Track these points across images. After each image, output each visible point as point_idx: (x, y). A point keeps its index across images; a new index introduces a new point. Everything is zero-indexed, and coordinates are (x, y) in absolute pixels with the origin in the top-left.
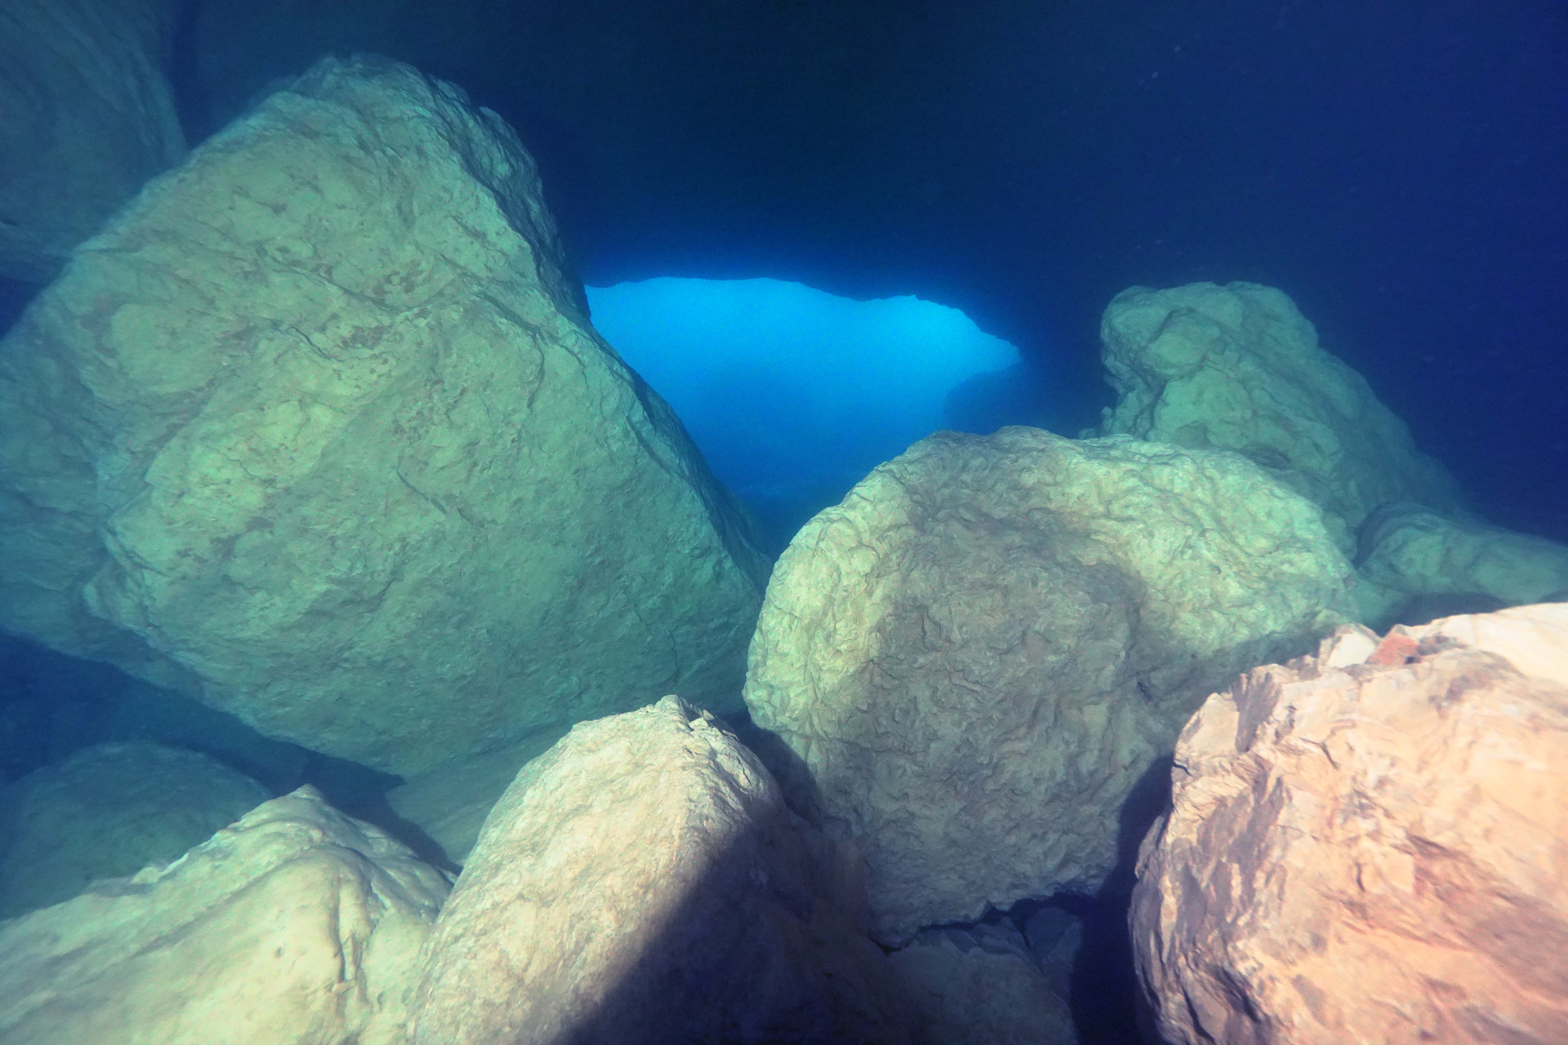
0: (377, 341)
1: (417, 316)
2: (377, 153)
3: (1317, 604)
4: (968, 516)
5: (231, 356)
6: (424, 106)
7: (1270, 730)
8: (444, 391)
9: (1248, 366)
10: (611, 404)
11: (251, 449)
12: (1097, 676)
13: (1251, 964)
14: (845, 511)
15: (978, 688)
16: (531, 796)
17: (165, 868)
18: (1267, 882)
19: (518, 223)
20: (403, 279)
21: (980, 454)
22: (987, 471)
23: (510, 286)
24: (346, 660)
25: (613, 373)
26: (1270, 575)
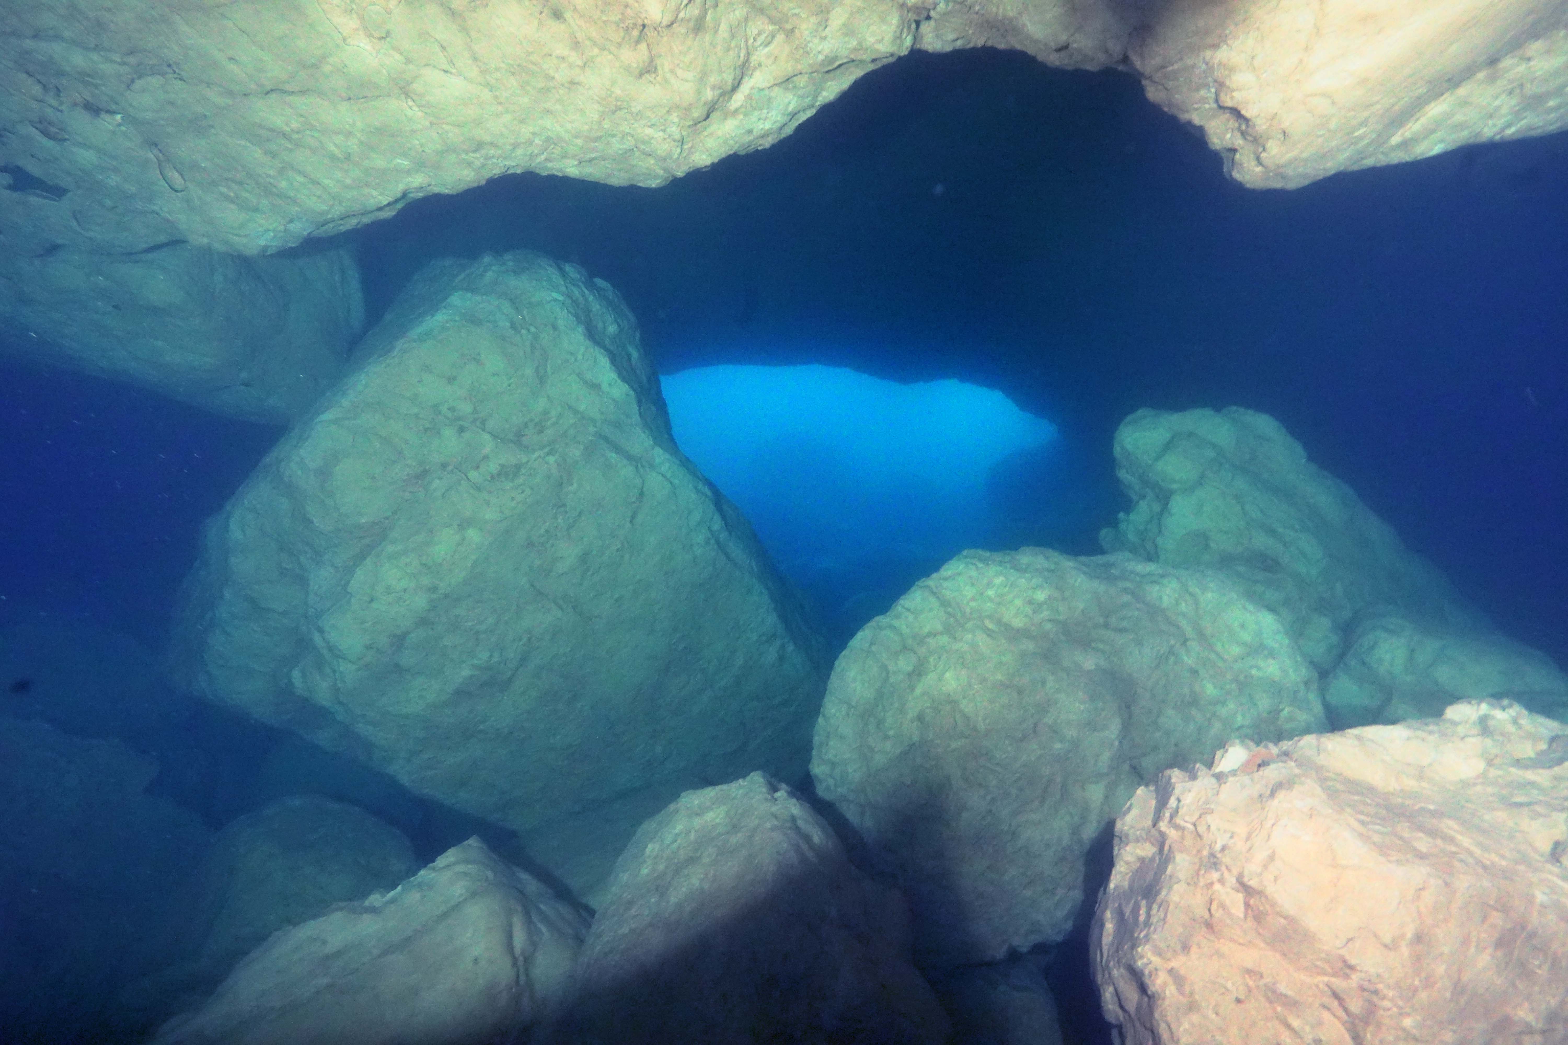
0: (516, 475)
1: (548, 454)
2: (524, 332)
3: (1280, 703)
4: (991, 626)
5: (411, 492)
6: (558, 292)
7: (1167, 815)
8: (566, 512)
9: (1241, 484)
10: (696, 516)
11: (422, 564)
12: (1096, 760)
13: (1145, 960)
14: (892, 620)
15: (998, 769)
16: (652, 848)
17: (385, 896)
18: (1158, 911)
19: (625, 373)
20: (536, 425)
21: (1001, 573)
22: (1007, 589)
23: (617, 425)
24: (481, 731)
25: (698, 491)
26: (1242, 678)
